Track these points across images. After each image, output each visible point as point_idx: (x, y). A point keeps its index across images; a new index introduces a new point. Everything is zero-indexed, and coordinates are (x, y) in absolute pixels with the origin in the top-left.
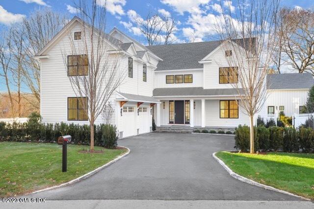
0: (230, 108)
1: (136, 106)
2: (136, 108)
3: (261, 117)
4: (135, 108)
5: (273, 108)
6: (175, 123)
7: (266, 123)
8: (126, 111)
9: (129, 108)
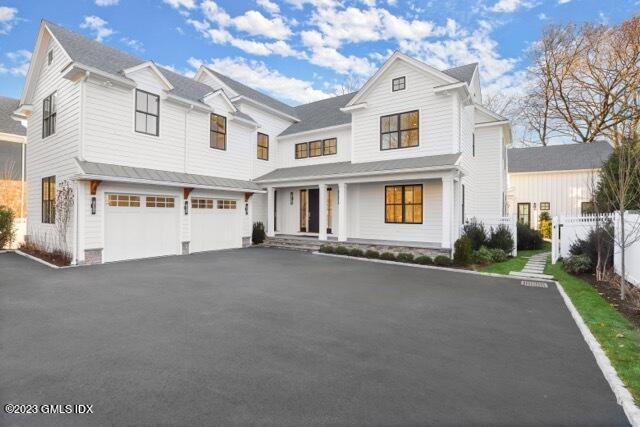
0: (406, 202)
1: (182, 195)
2: (180, 200)
3: (478, 222)
4: (176, 200)
5: (527, 206)
6: (310, 231)
7: (488, 235)
8: (138, 205)
9: (148, 199)
